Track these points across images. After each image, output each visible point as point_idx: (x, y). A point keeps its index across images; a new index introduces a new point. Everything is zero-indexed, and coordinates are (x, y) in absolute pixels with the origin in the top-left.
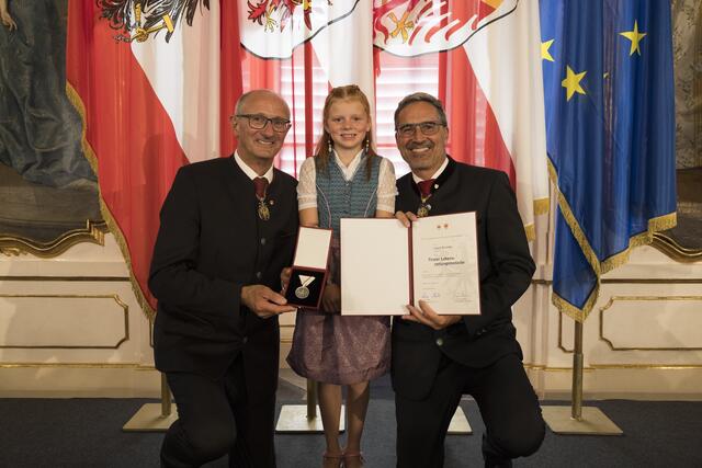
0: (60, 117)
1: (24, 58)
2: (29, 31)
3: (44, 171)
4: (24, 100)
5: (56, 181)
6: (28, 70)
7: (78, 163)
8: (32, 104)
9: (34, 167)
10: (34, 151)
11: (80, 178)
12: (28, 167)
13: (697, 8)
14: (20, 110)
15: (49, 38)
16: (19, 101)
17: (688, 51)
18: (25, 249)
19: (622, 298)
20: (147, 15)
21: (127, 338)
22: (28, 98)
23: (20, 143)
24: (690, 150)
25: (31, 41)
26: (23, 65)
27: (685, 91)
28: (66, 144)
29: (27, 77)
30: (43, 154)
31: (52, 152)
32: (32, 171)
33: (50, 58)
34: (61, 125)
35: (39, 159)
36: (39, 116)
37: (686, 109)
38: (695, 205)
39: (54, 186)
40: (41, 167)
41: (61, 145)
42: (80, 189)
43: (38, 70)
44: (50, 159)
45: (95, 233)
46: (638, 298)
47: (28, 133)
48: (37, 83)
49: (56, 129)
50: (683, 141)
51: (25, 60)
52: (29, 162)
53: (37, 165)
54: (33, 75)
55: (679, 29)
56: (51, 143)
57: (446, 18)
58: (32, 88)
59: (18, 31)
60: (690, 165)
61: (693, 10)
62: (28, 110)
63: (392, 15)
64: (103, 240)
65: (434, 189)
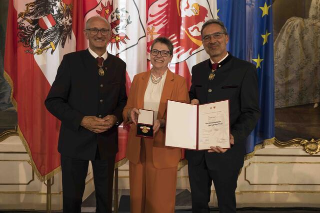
13: (287, 41)
17: (283, 58)
20: (42, 43)
37: (282, 83)
50: (280, 96)
55: (279, 49)
57: (179, 49)
60: (282, 106)
61: (285, 41)
65: (218, 67)
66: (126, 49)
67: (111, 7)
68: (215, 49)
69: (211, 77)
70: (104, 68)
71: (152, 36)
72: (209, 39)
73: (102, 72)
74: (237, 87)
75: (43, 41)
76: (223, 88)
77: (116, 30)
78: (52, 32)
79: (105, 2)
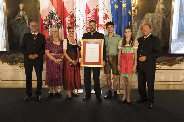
79: (71, 14)
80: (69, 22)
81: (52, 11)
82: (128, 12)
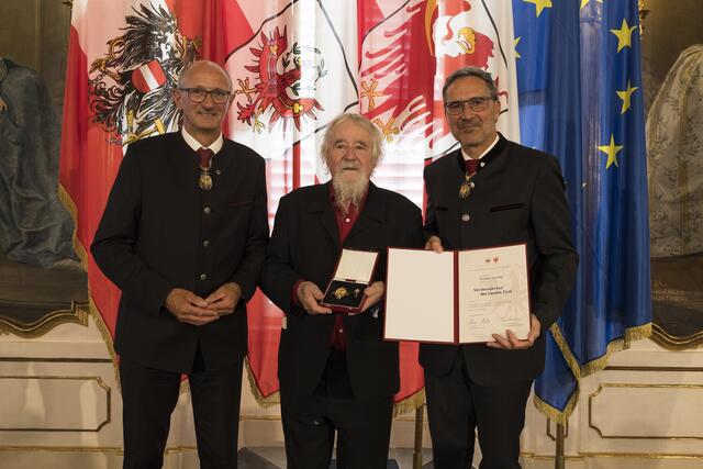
0: (47, 198)
1: (12, 138)
2: (19, 112)
3: (30, 250)
4: (11, 180)
5: (41, 261)
6: (16, 150)
7: (64, 244)
8: (20, 184)
9: (20, 247)
10: (20, 232)
11: (65, 257)
12: (13, 246)
13: (681, 100)
14: (6, 189)
15: (38, 120)
16: (6, 180)
17: (674, 141)
18: (7, 329)
19: (610, 385)
20: (139, 121)
21: (108, 421)
22: (16, 177)
23: (5, 222)
24: (676, 239)
25: (21, 121)
26: (12, 146)
27: (671, 180)
28: (52, 224)
29: (15, 157)
30: (29, 234)
31: (39, 232)
32: (18, 252)
33: (40, 138)
34: (48, 205)
35: (25, 238)
36: (25, 195)
37: (672, 198)
38: (683, 292)
39: (39, 266)
40: (26, 246)
41: (48, 225)
42: (66, 270)
43: (27, 149)
44: (35, 239)
45: (79, 314)
46: (626, 385)
47: (15, 213)
48: (25, 163)
49: (43, 209)
50: (669, 229)
51: (14, 140)
52: (14, 241)
53: (23, 244)
54: (21, 155)
55: (664, 120)
56: (38, 222)
57: (431, 127)
58: (20, 169)
59: (9, 111)
60: (675, 253)
61: (677, 101)
62: (15, 190)
63: (378, 121)
64: (87, 321)
65: (479, 168)
66: (317, 131)
67: (282, 40)
68: (471, 132)
69: (464, 191)
70: (212, 173)
71: (371, 100)
72: (460, 109)
73: (206, 181)
74: (521, 205)
75: (141, 116)
76: (493, 210)
77: (295, 89)
78: (159, 97)
79: (269, 30)
80: (254, 79)
81: (145, 9)
82: (614, 32)
